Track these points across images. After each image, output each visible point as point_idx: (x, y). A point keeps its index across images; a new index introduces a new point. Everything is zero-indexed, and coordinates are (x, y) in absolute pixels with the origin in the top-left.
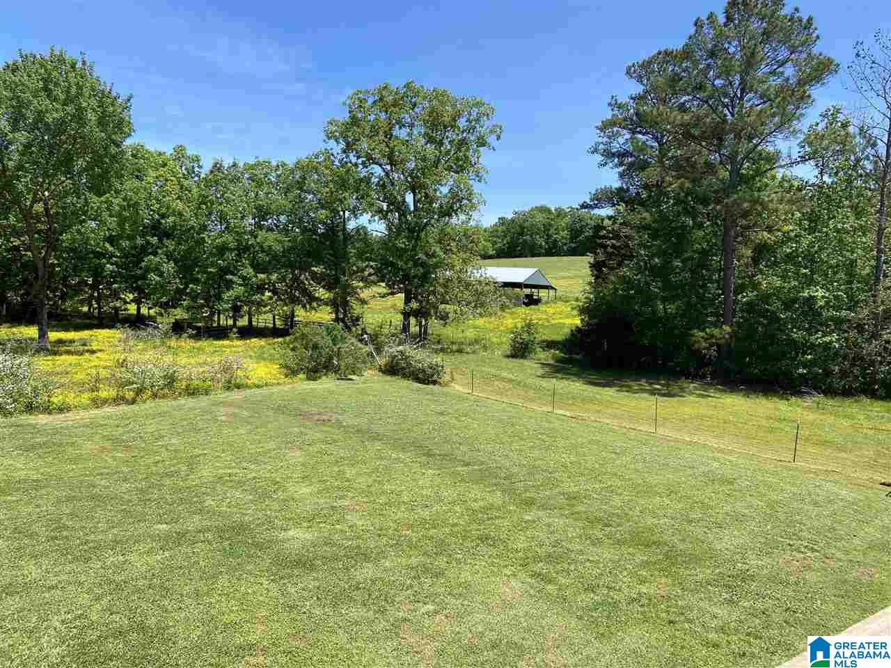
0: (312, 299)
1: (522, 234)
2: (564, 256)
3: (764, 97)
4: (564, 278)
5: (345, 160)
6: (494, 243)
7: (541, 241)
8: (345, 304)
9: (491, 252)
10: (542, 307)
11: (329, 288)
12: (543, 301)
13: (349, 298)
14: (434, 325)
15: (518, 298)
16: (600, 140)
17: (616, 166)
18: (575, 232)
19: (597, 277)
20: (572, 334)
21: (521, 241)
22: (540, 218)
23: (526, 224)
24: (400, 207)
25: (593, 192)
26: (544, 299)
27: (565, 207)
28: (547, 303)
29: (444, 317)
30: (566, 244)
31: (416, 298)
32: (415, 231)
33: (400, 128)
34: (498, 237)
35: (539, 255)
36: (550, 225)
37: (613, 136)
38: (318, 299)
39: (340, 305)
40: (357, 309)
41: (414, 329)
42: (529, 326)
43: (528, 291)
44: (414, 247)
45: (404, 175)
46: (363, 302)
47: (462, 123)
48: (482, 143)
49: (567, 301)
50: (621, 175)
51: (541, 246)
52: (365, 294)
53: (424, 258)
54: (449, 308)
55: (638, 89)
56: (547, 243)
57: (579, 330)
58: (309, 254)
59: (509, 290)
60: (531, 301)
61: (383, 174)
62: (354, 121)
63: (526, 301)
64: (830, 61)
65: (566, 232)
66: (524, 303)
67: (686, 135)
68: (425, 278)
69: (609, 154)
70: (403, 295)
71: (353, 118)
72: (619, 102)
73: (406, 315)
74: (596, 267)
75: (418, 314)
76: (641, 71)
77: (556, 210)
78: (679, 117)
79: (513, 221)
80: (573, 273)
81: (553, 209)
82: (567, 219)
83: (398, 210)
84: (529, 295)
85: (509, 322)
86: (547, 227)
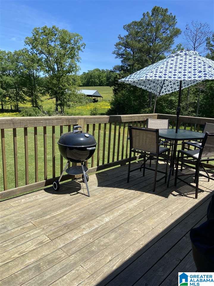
0: (24, 100)
1: (91, 78)
2: (105, 86)
3: (161, 40)
4: (105, 93)
5: (32, 52)
6: (82, 81)
7: (97, 81)
8: (36, 102)
9: (81, 84)
10: (98, 103)
11: (30, 96)
12: (99, 101)
13: (37, 100)
14: (66, 109)
15: (91, 100)
16: (116, 50)
17: (120, 58)
18: (108, 78)
19: (115, 94)
20: (108, 111)
21: (91, 81)
22: (97, 73)
23: (92, 75)
24: (53, 69)
25: (114, 67)
26: (99, 100)
27: (105, 69)
28: (100, 102)
29: (69, 106)
30: (105, 82)
31: (60, 100)
32: (58, 78)
33: (51, 42)
34: (83, 79)
35: (97, 86)
36: (100, 75)
37: (120, 49)
38: (26, 100)
39: (34, 102)
40: (40, 103)
41: (59, 110)
42: (95, 109)
43: (94, 98)
44: (59, 83)
45: (54, 59)
46: (42, 101)
47: (72, 42)
48: (79, 49)
49: (106, 101)
50: (122, 61)
51: (97, 83)
52: (43, 98)
53: (62, 86)
54: (70, 103)
55: (127, 33)
56: (99, 82)
57: (110, 110)
58: (21, 84)
59: (88, 97)
60: (95, 101)
61: (46, 57)
62: (36, 39)
63: (93, 101)
64: (179, 30)
65: (105, 78)
66: (93, 102)
67: (140, 50)
68: (62, 93)
69: (118, 54)
70: (55, 99)
71: (35, 38)
72: (121, 37)
73: (57, 105)
74: (115, 90)
75: (61, 105)
76: (128, 27)
77: (102, 70)
78: (138, 45)
79: (88, 73)
80: (107, 92)
81: (101, 70)
82: (105, 74)
83: (52, 70)
84: (94, 99)
85: (89, 108)
86: (99, 76)
